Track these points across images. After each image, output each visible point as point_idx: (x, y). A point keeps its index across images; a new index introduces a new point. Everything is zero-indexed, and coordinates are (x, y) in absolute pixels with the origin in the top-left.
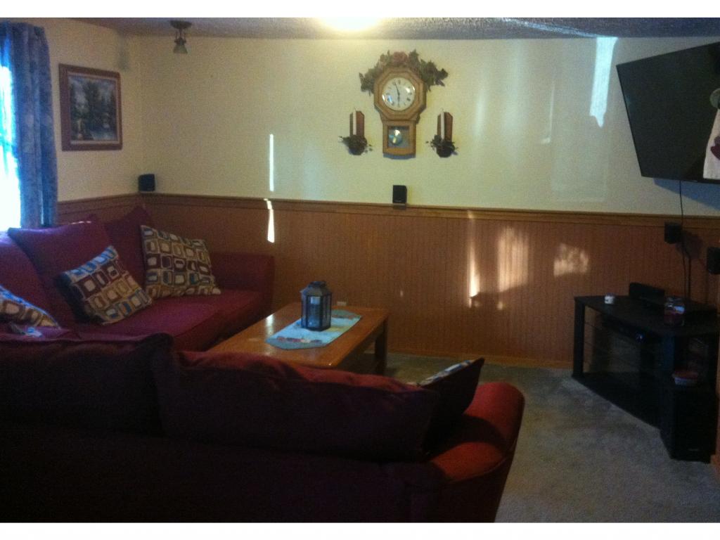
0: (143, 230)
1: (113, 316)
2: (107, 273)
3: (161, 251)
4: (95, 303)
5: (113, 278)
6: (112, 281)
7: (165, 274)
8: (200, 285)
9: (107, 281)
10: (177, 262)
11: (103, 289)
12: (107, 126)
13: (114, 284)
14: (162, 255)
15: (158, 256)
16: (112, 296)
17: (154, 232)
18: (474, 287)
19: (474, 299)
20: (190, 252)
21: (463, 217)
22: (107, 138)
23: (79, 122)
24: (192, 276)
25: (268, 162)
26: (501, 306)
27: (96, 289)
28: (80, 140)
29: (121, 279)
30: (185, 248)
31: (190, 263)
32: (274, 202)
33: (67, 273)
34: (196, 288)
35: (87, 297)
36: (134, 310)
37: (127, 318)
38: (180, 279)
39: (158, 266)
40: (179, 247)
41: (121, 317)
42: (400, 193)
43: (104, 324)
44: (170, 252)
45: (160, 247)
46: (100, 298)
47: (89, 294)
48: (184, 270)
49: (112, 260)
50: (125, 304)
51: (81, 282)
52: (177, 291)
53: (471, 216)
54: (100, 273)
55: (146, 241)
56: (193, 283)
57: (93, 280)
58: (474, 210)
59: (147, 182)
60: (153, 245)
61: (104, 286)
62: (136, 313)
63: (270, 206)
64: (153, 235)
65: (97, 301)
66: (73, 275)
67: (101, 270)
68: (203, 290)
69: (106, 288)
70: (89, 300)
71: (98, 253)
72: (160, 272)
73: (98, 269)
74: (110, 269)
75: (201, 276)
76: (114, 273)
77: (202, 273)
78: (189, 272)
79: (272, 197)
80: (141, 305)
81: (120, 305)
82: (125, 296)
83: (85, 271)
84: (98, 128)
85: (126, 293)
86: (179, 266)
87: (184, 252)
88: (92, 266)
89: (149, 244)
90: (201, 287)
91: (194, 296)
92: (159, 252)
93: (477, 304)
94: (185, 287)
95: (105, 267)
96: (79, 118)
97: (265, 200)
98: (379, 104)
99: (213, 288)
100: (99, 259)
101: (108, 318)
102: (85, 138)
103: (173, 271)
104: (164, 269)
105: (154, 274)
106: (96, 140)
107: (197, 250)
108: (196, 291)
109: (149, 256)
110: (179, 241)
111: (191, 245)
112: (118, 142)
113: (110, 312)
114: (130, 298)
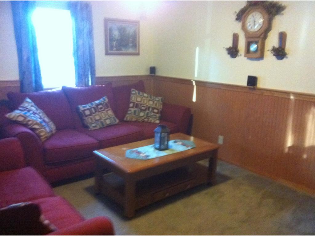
0: (132, 91)
1: (95, 127)
2: (98, 108)
3: (136, 101)
4: (88, 120)
5: (100, 110)
6: (99, 112)
7: (135, 112)
8: (151, 118)
9: (96, 111)
10: (143, 106)
11: (93, 115)
12: (131, 45)
13: (99, 113)
14: (136, 103)
15: (134, 103)
16: (97, 118)
17: (136, 92)
18: (290, 142)
19: (290, 148)
20: (151, 103)
21: (288, 97)
22: (131, 50)
23: (115, 43)
24: (148, 114)
25: (194, 62)
26: (305, 156)
27: (90, 114)
28: (115, 50)
29: (104, 111)
30: (149, 100)
31: (149, 107)
32: (196, 82)
33: (80, 106)
34: (148, 119)
35: (85, 117)
36: (105, 125)
37: (101, 128)
38: (142, 114)
39: (132, 107)
40: (147, 100)
41: (98, 127)
42: (252, 81)
43: (90, 129)
44: (140, 102)
45: (137, 99)
46: (91, 119)
47: (86, 116)
48: (145, 110)
49: (102, 103)
50: (102, 122)
51: (84, 111)
52: (139, 119)
53: (292, 97)
54: (94, 108)
55: (132, 96)
56: (148, 117)
57: (90, 110)
58: (295, 94)
59: (153, 70)
60: (133, 98)
61: (94, 113)
62: (107, 127)
63: (194, 83)
64: (135, 93)
65: (89, 119)
66: (81, 108)
67: (95, 106)
68: (151, 120)
69: (94, 114)
70: (86, 118)
71: (98, 99)
72: (133, 110)
73: (94, 106)
74: (100, 107)
75: (152, 114)
76: (101, 108)
77: (154, 112)
78: (147, 111)
79: (196, 79)
80: (110, 123)
81: (99, 122)
82: (103, 119)
83: (88, 106)
84: (126, 46)
85: (104, 117)
86: (143, 108)
87: (148, 102)
88: (92, 104)
89: (132, 97)
90: (151, 119)
91: (147, 122)
92: (135, 101)
93: (291, 152)
94: (143, 118)
95: (97, 105)
96: (115, 41)
97: (192, 80)
98: (244, 28)
99: (157, 120)
100: (97, 102)
101: (91, 127)
102: (117, 50)
103: (139, 110)
104: (135, 109)
105: (130, 111)
106: (124, 51)
107: (155, 102)
108: (148, 120)
109: (132, 102)
110: (147, 97)
111: (153, 99)
112: (137, 52)
113: (94, 125)
114: (105, 120)
